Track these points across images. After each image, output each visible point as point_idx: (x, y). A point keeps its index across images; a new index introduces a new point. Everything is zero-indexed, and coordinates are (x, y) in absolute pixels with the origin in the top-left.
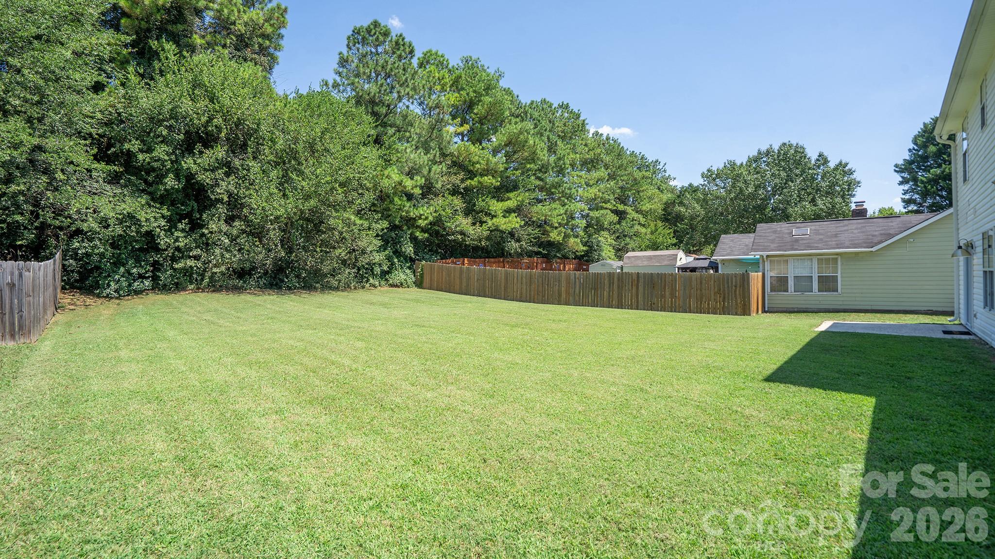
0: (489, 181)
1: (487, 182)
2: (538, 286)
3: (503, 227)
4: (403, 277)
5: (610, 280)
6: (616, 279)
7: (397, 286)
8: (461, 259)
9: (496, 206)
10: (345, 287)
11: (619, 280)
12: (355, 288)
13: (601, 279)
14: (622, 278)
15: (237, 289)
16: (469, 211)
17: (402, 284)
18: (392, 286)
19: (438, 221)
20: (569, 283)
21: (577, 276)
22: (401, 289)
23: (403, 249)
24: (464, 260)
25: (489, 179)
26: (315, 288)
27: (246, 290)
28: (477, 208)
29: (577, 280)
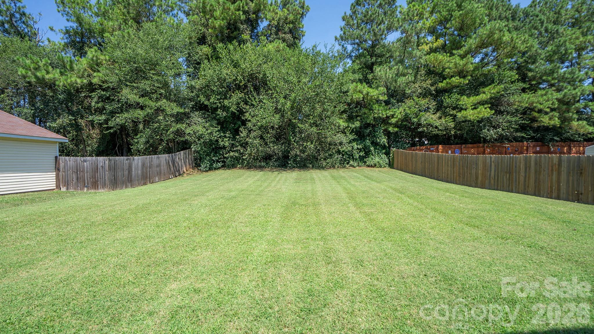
0: (457, 81)
1: (455, 82)
2: (459, 169)
3: (471, 118)
4: (377, 159)
5: (526, 164)
6: (533, 163)
7: (371, 166)
8: (436, 146)
9: (466, 101)
10: (330, 167)
11: (536, 164)
12: (338, 167)
13: (516, 163)
14: (540, 162)
15: (261, 168)
16: (440, 107)
17: (375, 165)
18: (369, 166)
19: (406, 118)
20: (485, 166)
21: (493, 160)
22: (375, 169)
23: (378, 141)
24: (438, 146)
25: (457, 79)
26: (308, 167)
27: (265, 168)
28: (445, 104)
29: (493, 163)
